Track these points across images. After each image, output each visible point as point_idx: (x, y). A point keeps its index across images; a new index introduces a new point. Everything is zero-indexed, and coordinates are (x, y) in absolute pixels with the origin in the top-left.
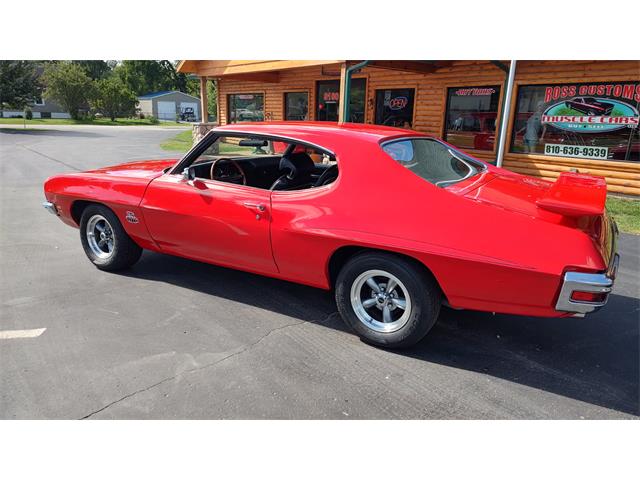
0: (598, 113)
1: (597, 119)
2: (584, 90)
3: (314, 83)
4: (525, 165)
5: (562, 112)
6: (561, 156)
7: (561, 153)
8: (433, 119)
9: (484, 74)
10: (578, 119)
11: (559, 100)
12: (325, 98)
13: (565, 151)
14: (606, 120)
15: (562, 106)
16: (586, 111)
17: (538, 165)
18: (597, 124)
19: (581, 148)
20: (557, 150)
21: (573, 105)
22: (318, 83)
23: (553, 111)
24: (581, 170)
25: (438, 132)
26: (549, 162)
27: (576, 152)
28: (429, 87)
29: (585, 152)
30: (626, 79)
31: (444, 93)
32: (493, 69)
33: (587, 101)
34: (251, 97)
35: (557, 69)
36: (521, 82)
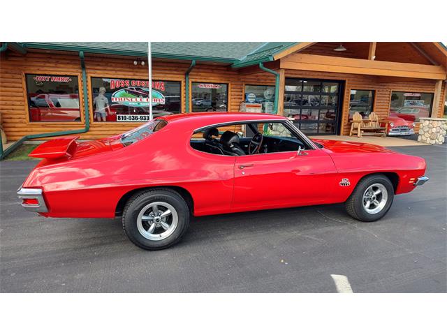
0: (144, 96)
1: (145, 100)
2: (134, 83)
4: (108, 129)
5: (124, 95)
6: (128, 122)
7: (128, 120)
8: (15, 98)
10: (134, 100)
11: (121, 88)
13: (130, 118)
15: (122, 91)
16: (137, 95)
18: (145, 102)
19: (139, 116)
20: (125, 118)
21: (129, 91)
23: (117, 94)
25: (24, 110)
27: (137, 118)
28: (3, 71)
29: (142, 118)
31: (23, 78)
32: (68, 63)
33: (137, 89)
35: (116, 69)
36: (93, 75)
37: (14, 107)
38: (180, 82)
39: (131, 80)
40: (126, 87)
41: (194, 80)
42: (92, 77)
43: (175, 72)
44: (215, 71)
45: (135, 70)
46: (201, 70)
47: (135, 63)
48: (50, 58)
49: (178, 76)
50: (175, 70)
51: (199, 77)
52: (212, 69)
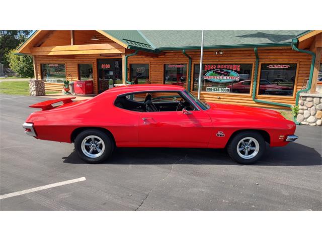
0: (225, 75)
1: (225, 77)
2: (219, 66)
3: (95, 60)
5: (212, 75)
6: (213, 92)
7: (213, 91)
9: (179, 59)
10: (218, 77)
11: (211, 70)
12: (102, 67)
13: (214, 90)
14: (228, 78)
15: (212, 72)
16: (221, 74)
17: (205, 96)
18: (225, 79)
19: (220, 89)
20: (211, 90)
21: (215, 72)
22: (97, 59)
23: (208, 74)
24: (221, 97)
25: (161, 83)
26: (209, 94)
27: (218, 90)
28: (155, 63)
30: (233, 63)
31: (163, 66)
32: (183, 57)
33: (221, 70)
34: (57, 65)
35: (209, 58)
36: (195, 63)
37: (159, 82)
38: (252, 64)
39: (217, 64)
40: (214, 69)
41: (263, 62)
42: (195, 64)
43: (249, 57)
44: (284, 54)
45: (220, 58)
46: (270, 54)
47: (217, 53)
48: (175, 55)
49: (250, 60)
50: (249, 56)
51: (269, 60)
52: (281, 53)
